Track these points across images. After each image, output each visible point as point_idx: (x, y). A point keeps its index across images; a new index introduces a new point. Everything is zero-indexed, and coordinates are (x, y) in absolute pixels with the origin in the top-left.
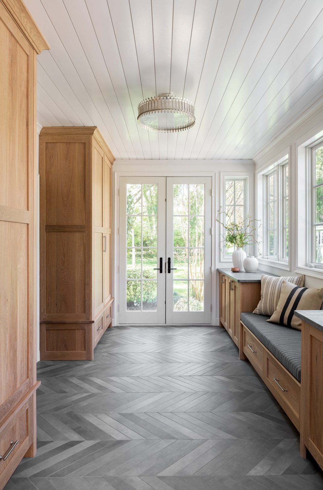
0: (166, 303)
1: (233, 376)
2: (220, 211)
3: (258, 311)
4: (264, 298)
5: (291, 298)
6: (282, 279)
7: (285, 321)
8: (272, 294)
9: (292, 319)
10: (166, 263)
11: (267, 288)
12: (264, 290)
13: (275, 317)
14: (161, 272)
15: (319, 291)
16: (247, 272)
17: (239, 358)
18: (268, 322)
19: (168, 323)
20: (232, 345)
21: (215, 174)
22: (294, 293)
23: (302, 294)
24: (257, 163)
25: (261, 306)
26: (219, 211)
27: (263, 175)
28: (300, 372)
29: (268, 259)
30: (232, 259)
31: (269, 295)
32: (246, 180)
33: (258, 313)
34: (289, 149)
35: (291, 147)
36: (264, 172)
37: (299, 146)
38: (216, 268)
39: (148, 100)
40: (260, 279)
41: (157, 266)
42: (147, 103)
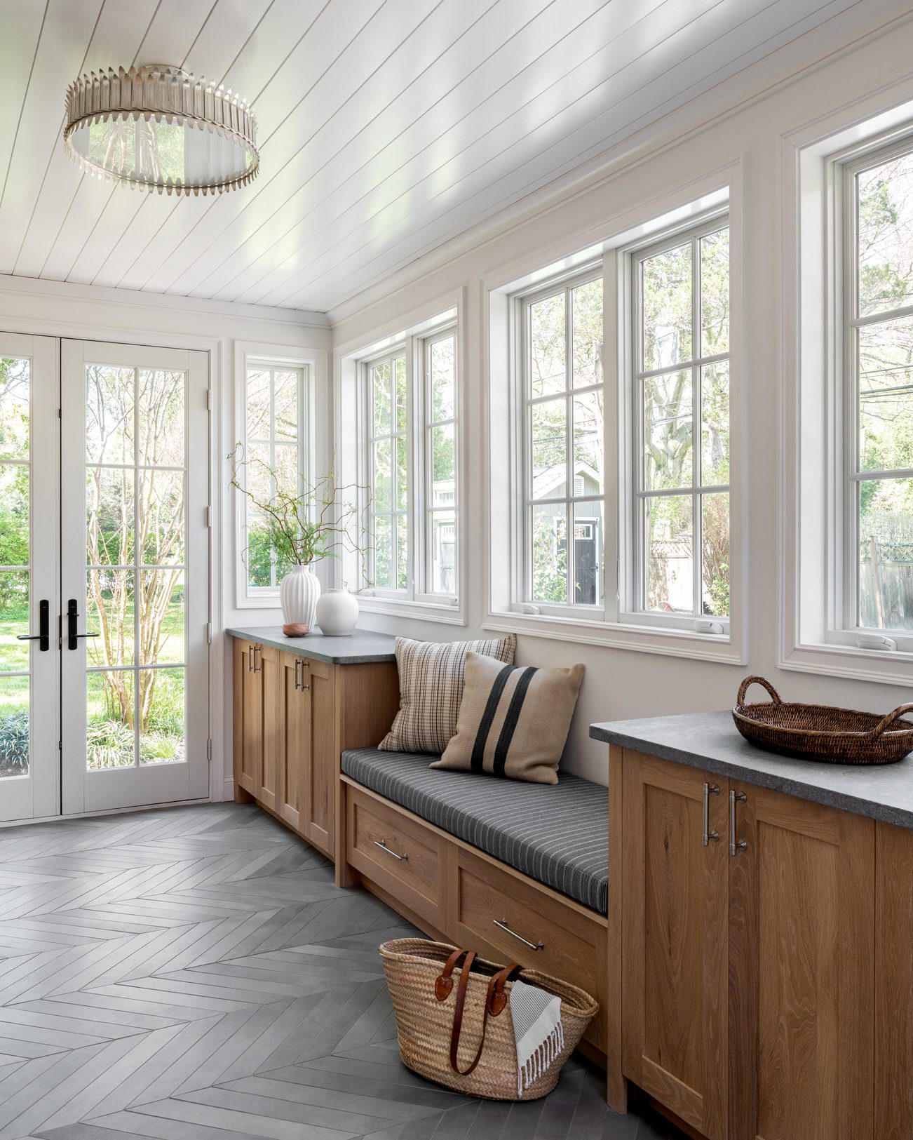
0: (61, 749)
1: (344, 939)
2: (234, 458)
3: (394, 742)
4: (412, 704)
5: (499, 697)
6: (459, 648)
7: (488, 761)
8: (438, 691)
9: (508, 754)
10: (61, 617)
11: (421, 674)
12: (413, 682)
13: (456, 751)
14: (44, 646)
15: (570, 673)
16: (328, 633)
17: (337, 884)
18: (434, 768)
19: (71, 811)
20: (296, 850)
21: (219, 344)
22: (505, 684)
23: (528, 684)
24: (335, 326)
25: (404, 726)
26: (232, 456)
27: (356, 361)
28: (605, 888)
29: (374, 596)
30: (279, 599)
31: (428, 695)
32: (306, 371)
33: (395, 748)
34: (462, 293)
35: (466, 291)
36: (360, 354)
37: (494, 289)
38: (225, 627)
39: (107, 74)
40: (393, 652)
41: (29, 626)
42: (106, 83)
